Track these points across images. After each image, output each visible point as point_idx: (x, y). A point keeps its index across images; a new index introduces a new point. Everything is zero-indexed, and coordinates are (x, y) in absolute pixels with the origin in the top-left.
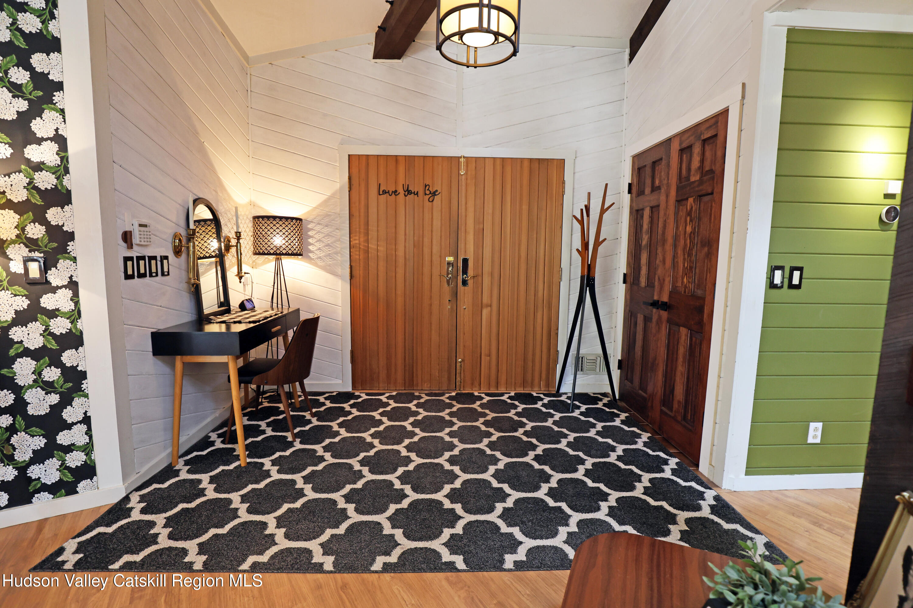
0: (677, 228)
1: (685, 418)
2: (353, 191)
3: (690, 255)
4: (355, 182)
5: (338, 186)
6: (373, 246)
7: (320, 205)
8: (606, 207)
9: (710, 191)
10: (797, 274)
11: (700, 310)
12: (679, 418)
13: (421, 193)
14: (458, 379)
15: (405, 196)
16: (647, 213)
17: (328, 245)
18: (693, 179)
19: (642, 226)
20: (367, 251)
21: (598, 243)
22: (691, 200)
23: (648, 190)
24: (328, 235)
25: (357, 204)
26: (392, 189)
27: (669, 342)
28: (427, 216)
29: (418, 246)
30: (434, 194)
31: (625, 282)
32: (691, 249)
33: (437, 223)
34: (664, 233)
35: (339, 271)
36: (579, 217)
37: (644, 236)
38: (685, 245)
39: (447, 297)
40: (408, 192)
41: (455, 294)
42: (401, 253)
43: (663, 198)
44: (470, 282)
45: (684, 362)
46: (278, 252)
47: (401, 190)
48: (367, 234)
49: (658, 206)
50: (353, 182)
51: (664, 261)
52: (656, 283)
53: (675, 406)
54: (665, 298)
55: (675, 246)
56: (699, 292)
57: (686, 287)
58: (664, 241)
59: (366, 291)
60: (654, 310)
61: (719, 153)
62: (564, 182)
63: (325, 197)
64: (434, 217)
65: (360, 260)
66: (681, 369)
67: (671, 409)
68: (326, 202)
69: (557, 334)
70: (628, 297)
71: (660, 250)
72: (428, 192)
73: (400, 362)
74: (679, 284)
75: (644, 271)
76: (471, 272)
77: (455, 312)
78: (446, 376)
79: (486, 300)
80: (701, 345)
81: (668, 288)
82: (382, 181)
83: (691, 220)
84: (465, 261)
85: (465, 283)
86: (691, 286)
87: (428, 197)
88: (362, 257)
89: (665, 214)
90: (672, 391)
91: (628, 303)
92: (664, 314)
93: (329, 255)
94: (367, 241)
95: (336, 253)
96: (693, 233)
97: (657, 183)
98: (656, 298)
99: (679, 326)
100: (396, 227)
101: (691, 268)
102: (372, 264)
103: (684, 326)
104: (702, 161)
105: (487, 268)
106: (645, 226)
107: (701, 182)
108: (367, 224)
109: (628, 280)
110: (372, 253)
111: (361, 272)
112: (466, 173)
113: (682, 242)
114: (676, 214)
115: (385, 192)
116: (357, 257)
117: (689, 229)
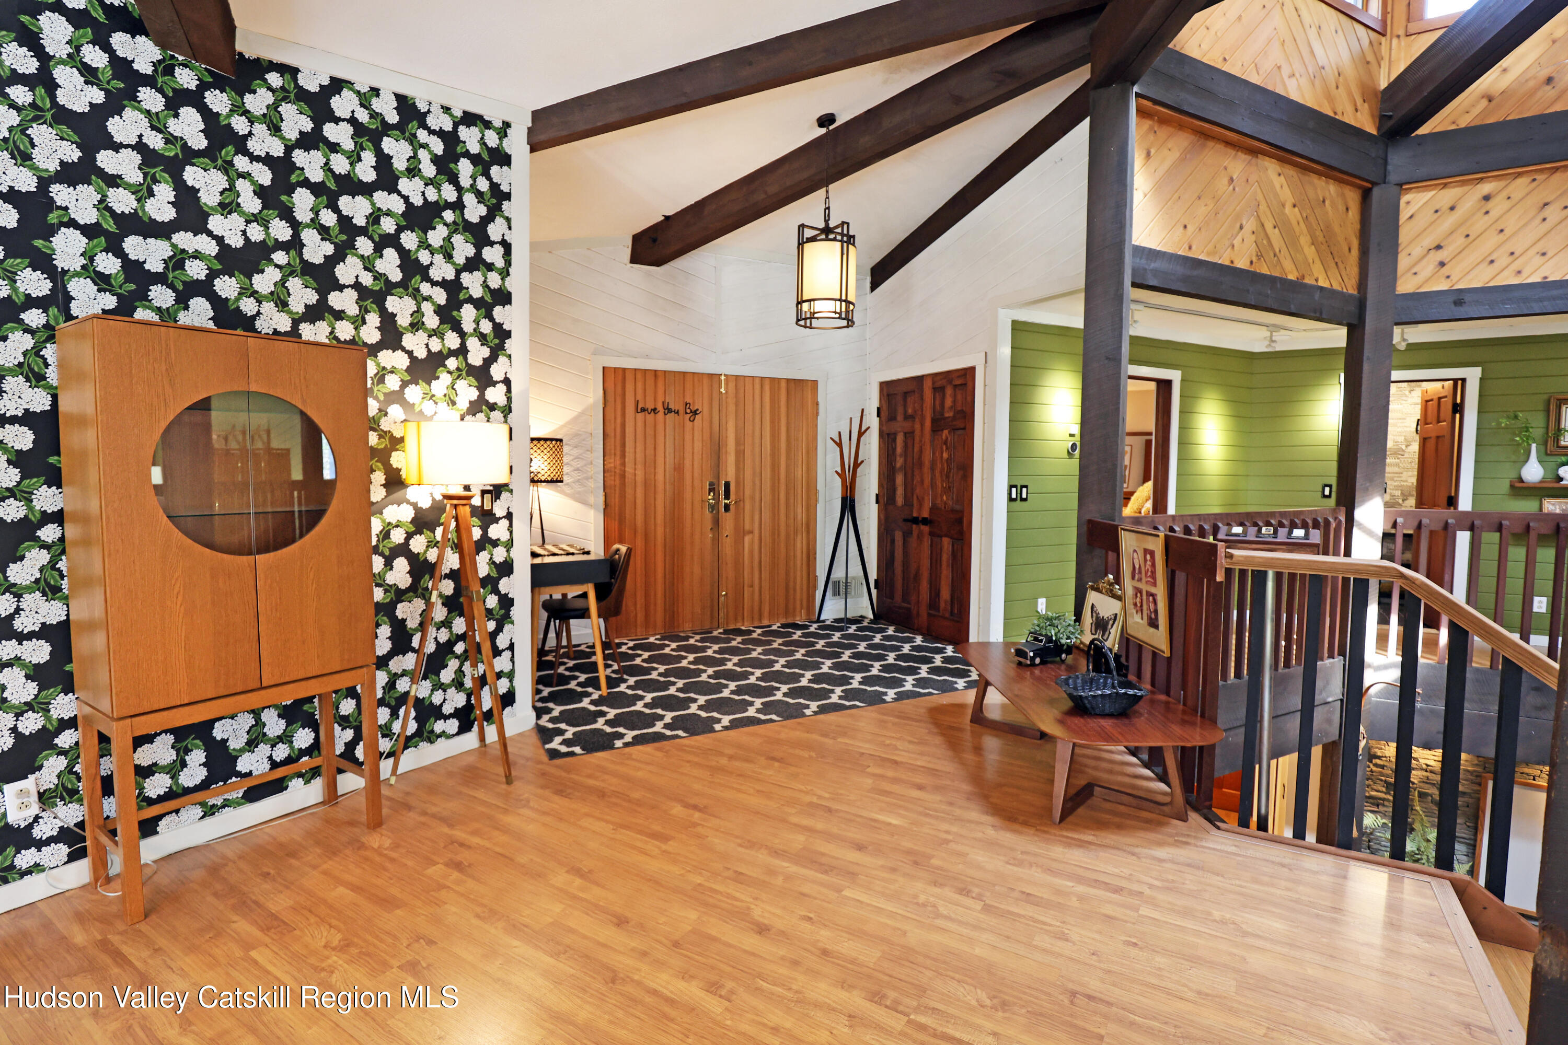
0: (934, 454)
1: (952, 613)
2: (608, 409)
3: (948, 477)
4: (611, 398)
5: (591, 401)
6: (629, 469)
7: (569, 423)
8: (863, 429)
9: (962, 426)
10: (1024, 490)
11: (960, 521)
12: (947, 615)
13: (681, 412)
14: (721, 615)
15: (665, 414)
16: (900, 439)
17: (578, 469)
18: (947, 415)
19: (894, 449)
20: (623, 476)
21: (857, 464)
22: (946, 432)
23: (900, 417)
24: (577, 458)
25: (613, 422)
26: (650, 406)
27: (931, 553)
28: (688, 437)
29: (679, 469)
30: (695, 413)
31: (877, 502)
32: (948, 473)
33: (698, 445)
34: (920, 457)
35: (591, 500)
36: (837, 440)
37: (898, 458)
38: (942, 469)
39: (708, 524)
40: (668, 410)
41: (717, 522)
42: (660, 477)
43: (917, 426)
44: (732, 508)
45: (948, 566)
46: (536, 479)
47: (660, 408)
48: (623, 455)
49: (913, 432)
50: (608, 398)
51: (922, 482)
52: (915, 502)
53: (942, 605)
54: (925, 514)
55: (933, 469)
56: (958, 507)
57: (945, 503)
58: (921, 464)
59: (622, 521)
60: (914, 526)
61: (969, 399)
62: (817, 404)
63: (575, 414)
64: (695, 438)
65: (615, 486)
66: (946, 574)
67: (938, 610)
68: (575, 420)
69: (815, 558)
70: (882, 517)
71: (916, 472)
72: (688, 411)
73: (660, 601)
74: (938, 501)
75: (900, 492)
76: (732, 496)
77: (717, 540)
78: (709, 613)
79: (747, 527)
80: (962, 550)
81: (927, 505)
82: (639, 397)
83: (947, 448)
84: (727, 485)
85: (727, 508)
86: (951, 503)
87: (688, 416)
88: (617, 482)
89: (921, 441)
90: (938, 594)
91: (883, 522)
92: (925, 529)
93: (578, 481)
94: (623, 464)
95: (587, 479)
96: (949, 460)
97: (910, 411)
98: (915, 515)
99: (941, 537)
100: (655, 448)
101: (949, 487)
102: (629, 490)
103: (946, 536)
104: (954, 402)
105: (748, 492)
106: (899, 450)
107: (954, 418)
108: (623, 445)
109: (881, 500)
110: (629, 476)
111: (617, 500)
112: (727, 392)
113: (939, 465)
114: (932, 442)
115: (643, 410)
116: (612, 483)
117: (945, 455)
